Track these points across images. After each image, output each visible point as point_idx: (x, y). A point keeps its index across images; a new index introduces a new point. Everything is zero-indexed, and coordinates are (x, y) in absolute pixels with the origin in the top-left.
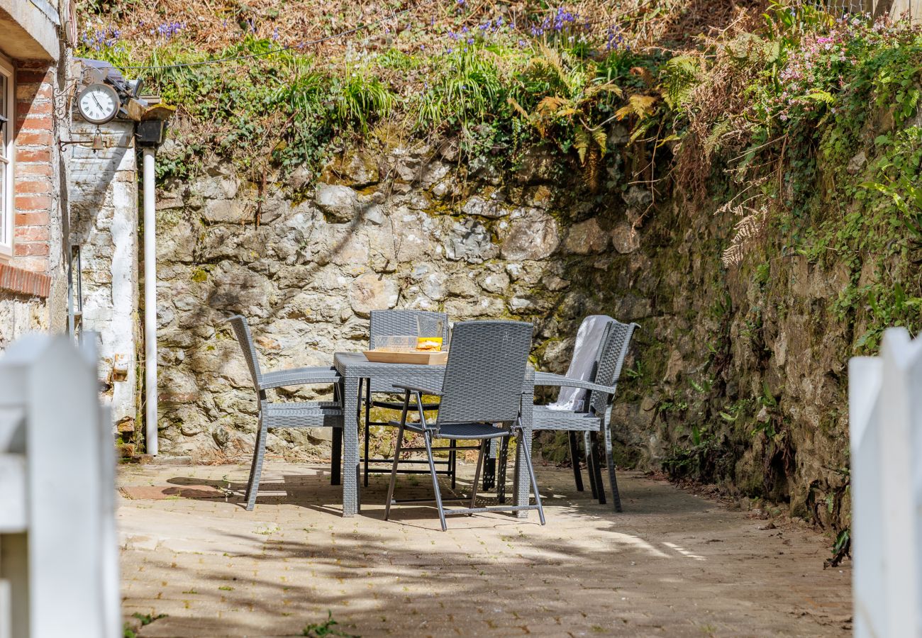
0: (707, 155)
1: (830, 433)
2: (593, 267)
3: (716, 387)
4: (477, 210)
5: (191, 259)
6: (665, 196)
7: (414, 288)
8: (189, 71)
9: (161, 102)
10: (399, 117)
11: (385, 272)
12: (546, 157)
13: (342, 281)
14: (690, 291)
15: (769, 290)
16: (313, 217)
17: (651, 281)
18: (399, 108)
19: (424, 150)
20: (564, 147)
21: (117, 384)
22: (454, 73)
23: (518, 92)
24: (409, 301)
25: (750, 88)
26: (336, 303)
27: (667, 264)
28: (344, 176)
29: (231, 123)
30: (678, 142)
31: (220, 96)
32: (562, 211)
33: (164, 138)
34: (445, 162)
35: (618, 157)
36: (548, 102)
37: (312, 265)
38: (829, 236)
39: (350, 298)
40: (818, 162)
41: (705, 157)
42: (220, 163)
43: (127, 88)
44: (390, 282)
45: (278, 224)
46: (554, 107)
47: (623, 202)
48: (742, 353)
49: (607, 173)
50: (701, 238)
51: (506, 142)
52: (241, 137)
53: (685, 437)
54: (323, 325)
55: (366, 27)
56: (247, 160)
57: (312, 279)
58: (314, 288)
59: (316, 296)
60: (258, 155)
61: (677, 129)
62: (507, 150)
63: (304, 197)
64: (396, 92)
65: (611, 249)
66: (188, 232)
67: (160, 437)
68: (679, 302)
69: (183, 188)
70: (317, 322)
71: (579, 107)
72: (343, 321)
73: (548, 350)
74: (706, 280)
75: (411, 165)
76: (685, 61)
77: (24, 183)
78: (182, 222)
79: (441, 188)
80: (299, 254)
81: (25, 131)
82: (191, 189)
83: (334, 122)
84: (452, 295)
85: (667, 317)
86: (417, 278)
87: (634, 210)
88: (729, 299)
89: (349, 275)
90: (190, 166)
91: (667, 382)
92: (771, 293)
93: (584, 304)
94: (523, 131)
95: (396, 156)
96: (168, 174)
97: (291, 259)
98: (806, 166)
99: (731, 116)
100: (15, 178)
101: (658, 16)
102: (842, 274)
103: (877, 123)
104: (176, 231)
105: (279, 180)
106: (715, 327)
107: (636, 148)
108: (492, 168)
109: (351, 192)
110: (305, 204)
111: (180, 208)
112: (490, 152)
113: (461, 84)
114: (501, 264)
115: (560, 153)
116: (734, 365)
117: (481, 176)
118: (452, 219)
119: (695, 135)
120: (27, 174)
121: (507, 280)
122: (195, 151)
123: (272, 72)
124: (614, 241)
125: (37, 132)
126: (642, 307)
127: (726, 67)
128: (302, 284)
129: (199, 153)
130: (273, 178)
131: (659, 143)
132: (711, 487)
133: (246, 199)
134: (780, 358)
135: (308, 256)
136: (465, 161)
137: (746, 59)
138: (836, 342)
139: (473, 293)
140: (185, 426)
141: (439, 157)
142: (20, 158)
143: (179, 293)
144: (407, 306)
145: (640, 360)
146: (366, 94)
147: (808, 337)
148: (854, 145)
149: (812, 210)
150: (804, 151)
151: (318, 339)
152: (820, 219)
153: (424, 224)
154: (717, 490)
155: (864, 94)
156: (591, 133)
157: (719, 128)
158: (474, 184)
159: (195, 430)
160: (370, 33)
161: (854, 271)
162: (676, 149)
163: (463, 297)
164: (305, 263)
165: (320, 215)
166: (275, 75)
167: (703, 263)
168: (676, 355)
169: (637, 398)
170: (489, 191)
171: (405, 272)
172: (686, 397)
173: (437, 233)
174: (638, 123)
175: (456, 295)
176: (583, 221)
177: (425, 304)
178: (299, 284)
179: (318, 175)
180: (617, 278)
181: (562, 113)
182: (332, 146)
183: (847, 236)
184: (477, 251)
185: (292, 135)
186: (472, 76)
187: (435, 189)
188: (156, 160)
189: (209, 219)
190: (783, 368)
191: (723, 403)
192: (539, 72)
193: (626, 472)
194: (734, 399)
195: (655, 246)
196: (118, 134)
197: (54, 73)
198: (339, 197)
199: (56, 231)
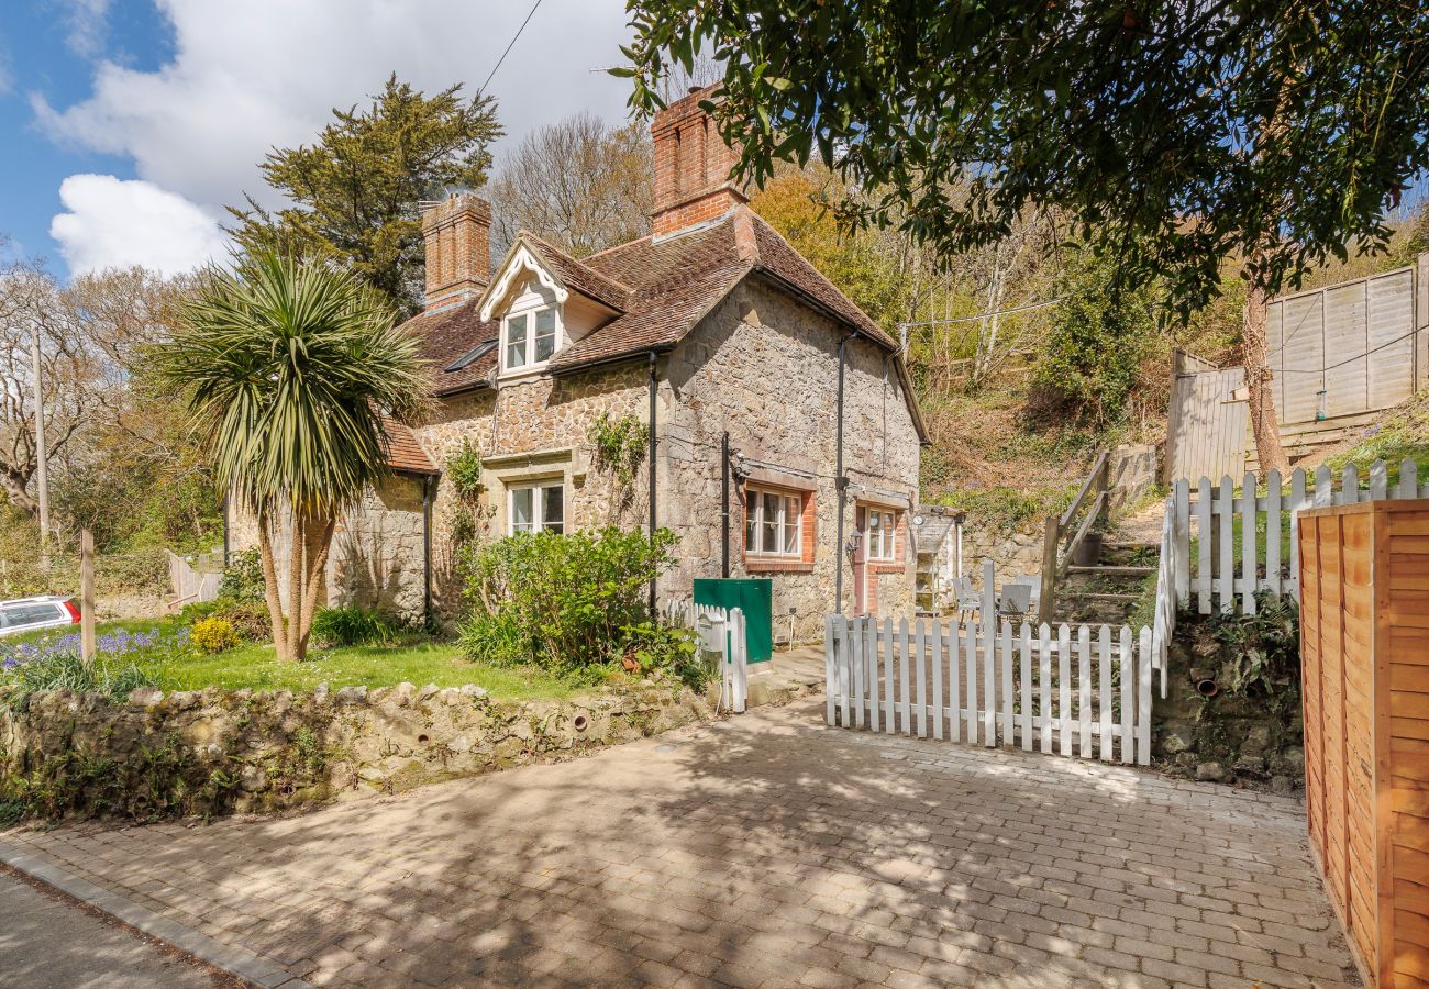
5: (973, 557)
8: (976, 499)
9: (965, 509)
10: (1042, 512)
13: (1021, 564)
16: (1012, 544)
18: (1042, 509)
21: (949, 593)
26: (1018, 571)
28: (1023, 531)
29: (987, 515)
31: (984, 507)
33: (964, 521)
37: (1011, 559)
39: (1023, 569)
42: (982, 528)
45: (1001, 546)
52: (990, 519)
56: (991, 526)
57: (1011, 563)
58: (1012, 566)
59: (1012, 568)
60: (995, 525)
63: (1009, 538)
64: (1041, 504)
66: (972, 549)
69: (970, 535)
77: (898, 541)
78: (970, 546)
80: (1007, 556)
81: (899, 528)
82: (973, 535)
83: (1019, 514)
89: (1023, 562)
90: (972, 529)
95: (1040, 525)
96: (966, 531)
97: (1004, 557)
100: (896, 540)
104: (968, 548)
105: (1001, 533)
109: (1025, 536)
110: (1009, 540)
111: (969, 541)
120: (899, 539)
123: (1002, 498)
125: (902, 528)
129: (976, 525)
130: (999, 532)
133: (990, 538)
135: (1010, 556)
142: (897, 535)
143: (969, 567)
164: (1009, 558)
165: (1014, 543)
178: (1007, 565)
179: (1014, 531)
182: (1019, 522)
185: (1006, 519)
188: (962, 527)
189: (978, 544)
196: (949, 520)
197: (907, 512)
198: (1019, 537)
199: (909, 553)
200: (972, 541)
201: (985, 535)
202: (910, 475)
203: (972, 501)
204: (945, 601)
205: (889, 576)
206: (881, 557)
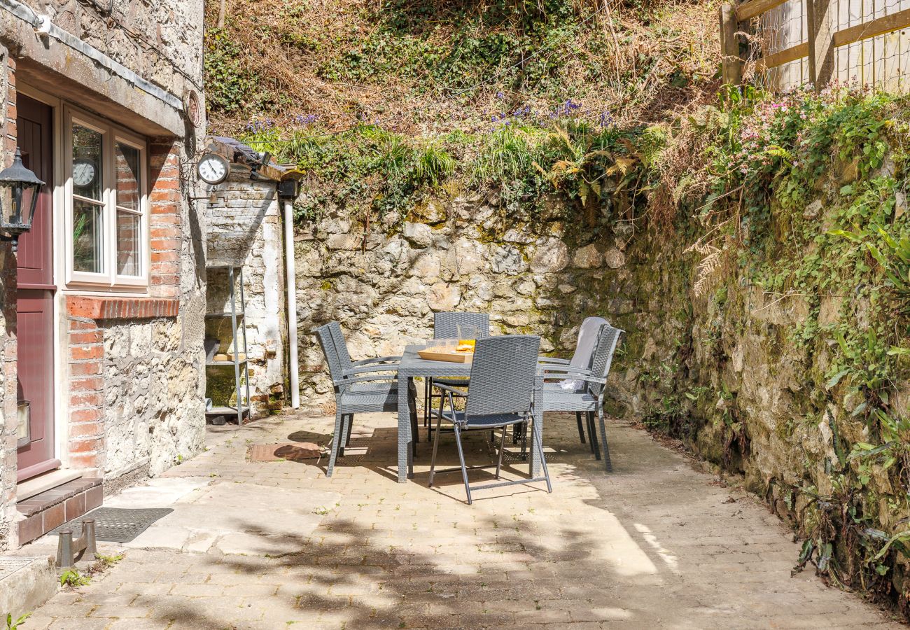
0: (676, 202)
1: (787, 440)
2: (592, 277)
3: (681, 370)
4: (512, 239)
5: (319, 274)
6: (642, 229)
7: (471, 292)
8: (317, 147)
9: (296, 169)
10: (459, 176)
11: (451, 281)
12: (559, 202)
13: (422, 288)
14: (660, 296)
15: (726, 309)
16: (402, 245)
17: (632, 288)
18: (459, 169)
19: (476, 198)
20: (572, 195)
21: (269, 361)
22: (496, 145)
23: (540, 158)
24: (468, 301)
25: (710, 149)
26: (418, 303)
27: (644, 276)
28: (422, 217)
29: (346, 182)
30: (651, 191)
31: (338, 163)
32: (571, 241)
33: (298, 193)
34: (491, 206)
35: (609, 202)
36: (560, 164)
37: (401, 277)
38: (786, 272)
39: (428, 299)
40: (772, 208)
41: (673, 203)
42: (338, 209)
43: (258, 158)
44: (455, 289)
45: (379, 250)
46: (564, 167)
47: (612, 232)
48: (704, 350)
49: (602, 213)
50: (669, 260)
51: (532, 192)
52: (352, 191)
53: (658, 400)
54: (409, 318)
55: (442, 117)
56: (356, 207)
57: (402, 287)
58: (403, 293)
59: (405, 298)
60: (364, 203)
61: (651, 182)
62: (532, 197)
63: (396, 232)
64: (458, 159)
65: (605, 265)
66: (317, 256)
67: (301, 395)
68: (653, 304)
69: (312, 226)
70: (406, 316)
71: (582, 167)
72: (424, 315)
73: (562, 334)
74: (673, 290)
75: (467, 209)
76: (657, 130)
77: (157, 230)
78: (313, 249)
79: (488, 224)
80: (393, 271)
81: (157, 191)
82: (318, 227)
83: (414, 180)
84: (497, 297)
85: (645, 314)
86: (473, 285)
87: (620, 238)
88: (691, 308)
89: (427, 284)
90: (317, 212)
91: (644, 359)
92: (729, 312)
93: (586, 303)
94: (543, 184)
95: (457, 203)
96: (302, 218)
97: (387, 274)
98: (760, 211)
99: (693, 171)
100: (150, 226)
101: (635, 104)
102: (799, 306)
103: (838, 175)
104: (309, 256)
105: (378, 220)
106: (680, 326)
107: (622, 196)
108: (522, 211)
109: (428, 228)
110: (396, 236)
111: (311, 240)
112: (521, 199)
113: (500, 152)
114: (530, 275)
115: (569, 199)
116: (695, 356)
117: (515, 216)
118: (496, 245)
119: (664, 186)
120: (159, 223)
121: (534, 286)
122: (319, 201)
123: (373, 146)
124: (607, 260)
125: (166, 191)
126: (626, 306)
127: (689, 133)
128: (394, 291)
129: (323, 202)
130: (374, 219)
131: (637, 192)
132: (678, 442)
133: (356, 233)
134: (737, 363)
135: (399, 272)
136: (504, 205)
137: (704, 127)
138: (794, 365)
139: (511, 295)
140: (317, 387)
141: (487, 202)
142: (154, 211)
143: (312, 298)
144: (466, 304)
145: (626, 342)
146: (436, 160)
147: (763, 355)
148: (811, 194)
149: (768, 248)
150: (759, 198)
151: (407, 327)
152: (775, 257)
153: (478, 249)
154: (682, 445)
155: (824, 148)
156: (590, 185)
157: (684, 182)
158: (511, 221)
159: (324, 390)
160: (445, 120)
161: (813, 306)
162: (650, 196)
163: (505, 298)
164: (397, 276)
165: (406, 243)
166: (376, 149)
167: (670, 278)
168: (651, 341)
169: (623, 369)
170: (521, 226)
171: (464, 281)
172: (659, 372)
173: (486, 255)
174: (622, 178)
175: (500, 297)
176: (585, 246)
177: (479, 303)
178: (392, 290)
179: (405, 216)
180: (609, 286)
181: (569, 171)
182: (413, 197)
183: (805, 274)
184: (514, 267)
185: (387, 190)
186: (509, 147)
187: (484, 225)
188: (294, 208)
189: (331, 247)
190: (740, 374)
191: (686, 383)
192: (554, 143)
193: (616, 421)
194: (696, 381)
195: (635, 264)
196: (265, 191)
197: (180, 146)
198: (419, 231)
199: (188, 265)
200: (317, 240)
201: (345, 226)
202: (182, 48)
203: (311, 152)
204: (265, 378)
205: (137, 331)
206: (108, 271)
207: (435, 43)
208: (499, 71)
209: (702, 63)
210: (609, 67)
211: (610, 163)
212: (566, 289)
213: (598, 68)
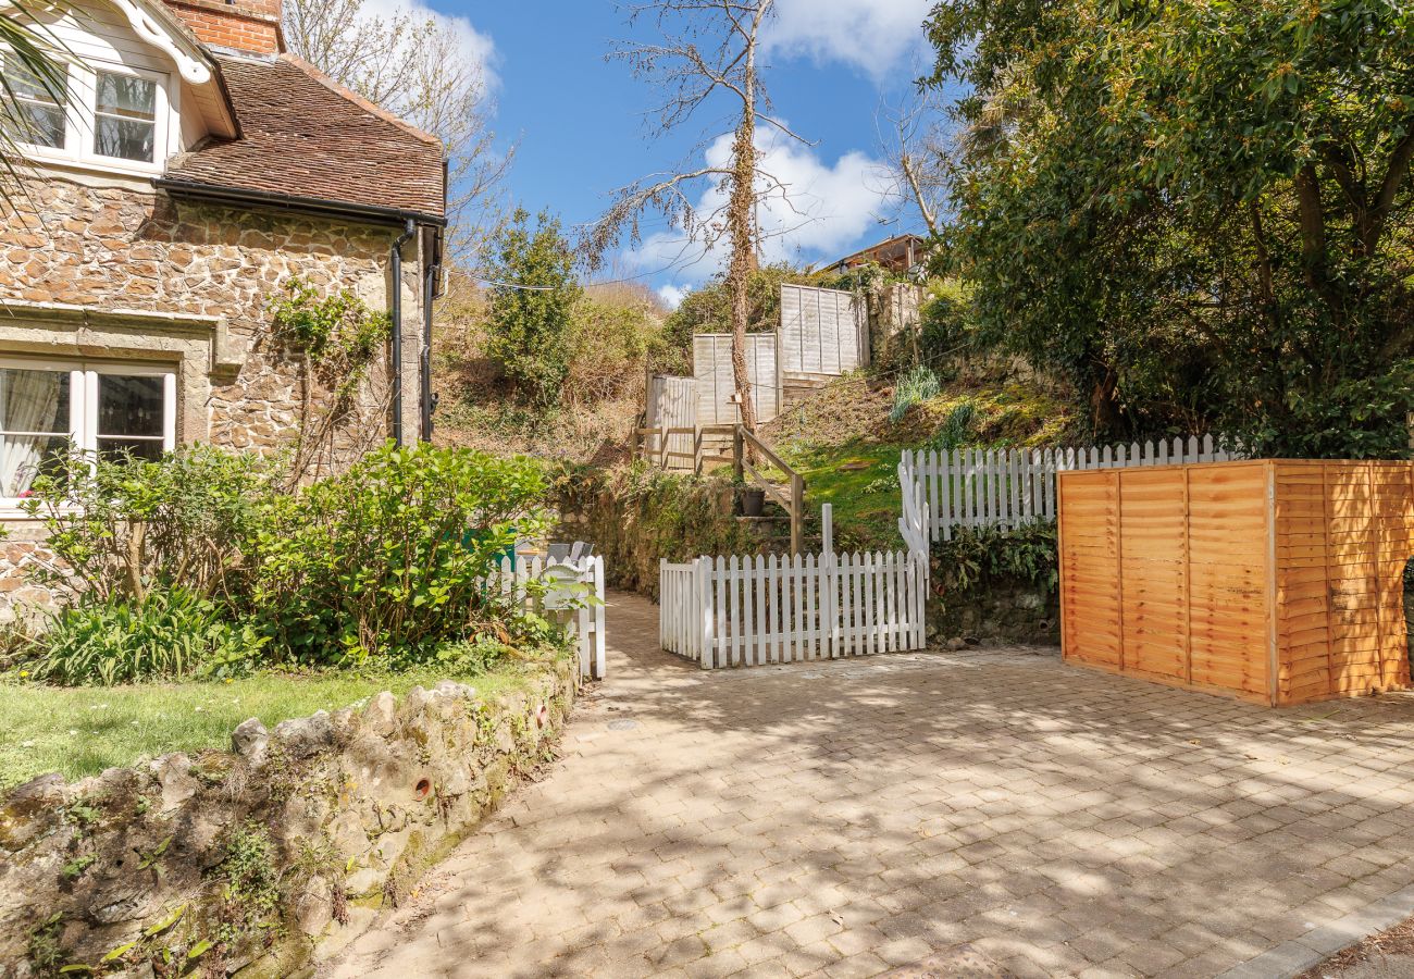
0: (614, 499)
2: (572, 526)
6: (596, 508)
12: (559, 494)
20: (564, 492)
23: (551, 475)
27: (596, 526)
30: (603, 494)
32: (563, 511)
35: (581, 495)
36: (559, 478)
46: (562, 480)
47: (582, 508)
48: (623, 551)
49: (578, 500)
61: (603, 490)
65: (578, 522)
68: (599, 537)
71: (570, 480)
87: (586, 510)
94: (552, 486)
98: (645, 506)
99: (622, 490)
103: (665, 498)
107: (588, 494)
119: (609, 493)
124: (579, 519)
127: (619, 475)
131: (596, 494)
134: (636, 553)
148: (659, 502)
149: (647, 517)
150: (644, 503)
155: (663, 491)
156: (573, 488)
157: (618, 493)
174: (588, 487)
176: (569, 513)
180: (580, 530)
181: (564, 481)
192: (556, 468)
195: (592, 521)
207: (490, 412)
208: (524, 429)
209: (620, 436)
210: (578, 434)
211: (582, 480)
212: (560, 531)
213: (572, 432)
